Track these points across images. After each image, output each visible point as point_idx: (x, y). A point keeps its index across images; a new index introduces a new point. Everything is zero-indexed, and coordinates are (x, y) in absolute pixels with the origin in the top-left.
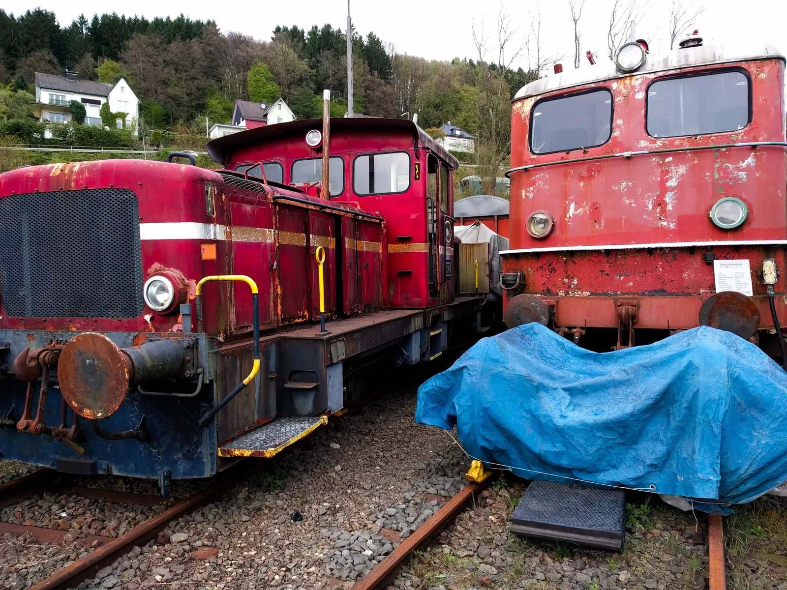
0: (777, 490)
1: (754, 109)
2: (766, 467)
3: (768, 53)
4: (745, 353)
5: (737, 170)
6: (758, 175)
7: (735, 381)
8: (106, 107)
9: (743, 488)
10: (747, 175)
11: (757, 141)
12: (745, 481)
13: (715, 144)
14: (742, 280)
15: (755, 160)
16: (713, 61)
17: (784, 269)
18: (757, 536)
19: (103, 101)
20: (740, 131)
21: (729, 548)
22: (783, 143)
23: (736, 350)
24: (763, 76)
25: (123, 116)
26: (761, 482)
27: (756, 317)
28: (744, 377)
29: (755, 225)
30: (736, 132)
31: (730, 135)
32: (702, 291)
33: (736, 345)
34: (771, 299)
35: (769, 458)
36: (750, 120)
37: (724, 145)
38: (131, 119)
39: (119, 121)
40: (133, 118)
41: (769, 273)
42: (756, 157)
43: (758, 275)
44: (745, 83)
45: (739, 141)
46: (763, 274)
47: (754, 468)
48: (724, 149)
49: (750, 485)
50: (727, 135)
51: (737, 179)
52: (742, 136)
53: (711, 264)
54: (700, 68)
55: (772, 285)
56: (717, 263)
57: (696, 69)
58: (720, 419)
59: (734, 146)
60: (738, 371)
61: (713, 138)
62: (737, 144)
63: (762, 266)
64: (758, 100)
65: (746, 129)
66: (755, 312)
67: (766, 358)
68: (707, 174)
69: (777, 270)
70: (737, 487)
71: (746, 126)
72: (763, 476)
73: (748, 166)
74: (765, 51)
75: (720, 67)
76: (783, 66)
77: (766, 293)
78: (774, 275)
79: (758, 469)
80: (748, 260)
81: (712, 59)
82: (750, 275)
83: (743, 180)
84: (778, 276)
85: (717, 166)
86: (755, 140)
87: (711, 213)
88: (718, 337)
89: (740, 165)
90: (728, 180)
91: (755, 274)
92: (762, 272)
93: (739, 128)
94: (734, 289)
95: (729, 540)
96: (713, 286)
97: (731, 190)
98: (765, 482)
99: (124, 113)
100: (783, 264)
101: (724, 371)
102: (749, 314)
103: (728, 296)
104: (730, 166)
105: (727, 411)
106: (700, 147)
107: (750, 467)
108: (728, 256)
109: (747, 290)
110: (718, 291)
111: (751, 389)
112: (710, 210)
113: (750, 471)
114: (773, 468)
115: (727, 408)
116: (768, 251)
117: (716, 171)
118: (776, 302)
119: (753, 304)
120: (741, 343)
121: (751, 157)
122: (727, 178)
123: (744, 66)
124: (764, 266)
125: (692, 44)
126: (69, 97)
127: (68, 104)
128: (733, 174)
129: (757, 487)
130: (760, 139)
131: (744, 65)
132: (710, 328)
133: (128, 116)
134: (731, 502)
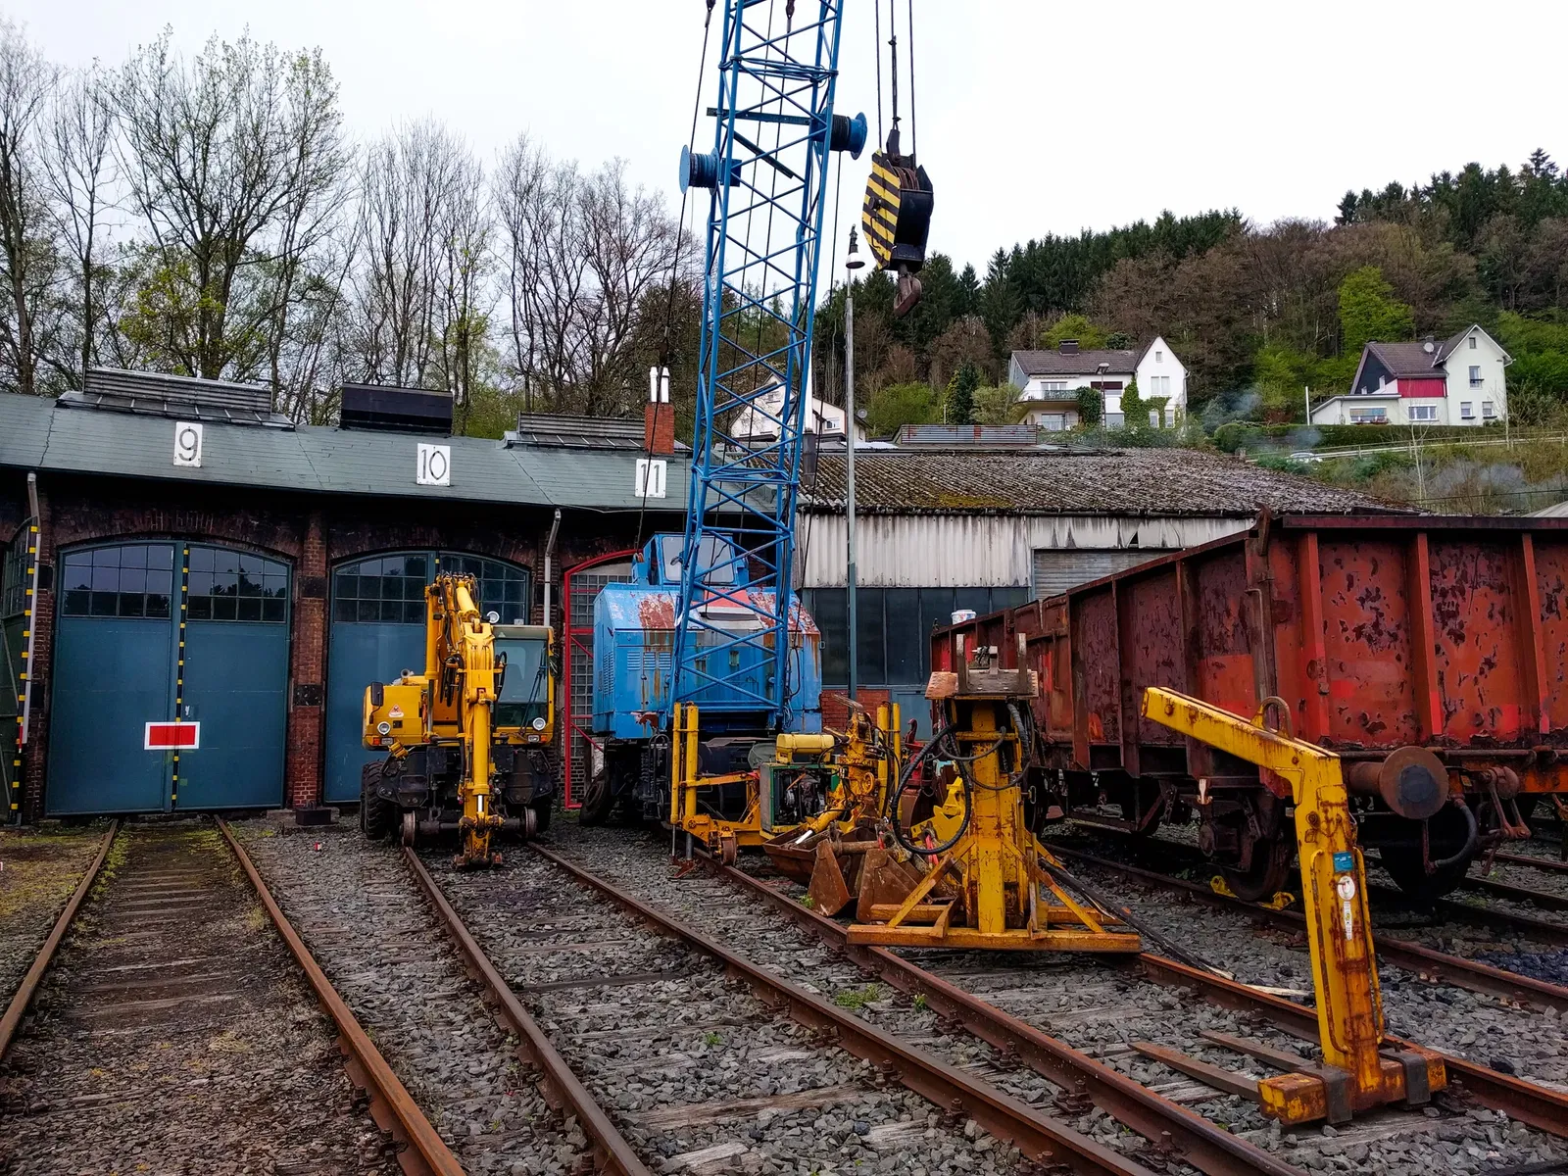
8: (1132, 390)
19: (1126, 381)
25: (1159, 403)
38: (1173, 408)
39: (1154, 414)
40: (1177, 406)
99: (1162, 399)
126: (1073, 384)
127: (1074, 395)
133: (1170, 402)
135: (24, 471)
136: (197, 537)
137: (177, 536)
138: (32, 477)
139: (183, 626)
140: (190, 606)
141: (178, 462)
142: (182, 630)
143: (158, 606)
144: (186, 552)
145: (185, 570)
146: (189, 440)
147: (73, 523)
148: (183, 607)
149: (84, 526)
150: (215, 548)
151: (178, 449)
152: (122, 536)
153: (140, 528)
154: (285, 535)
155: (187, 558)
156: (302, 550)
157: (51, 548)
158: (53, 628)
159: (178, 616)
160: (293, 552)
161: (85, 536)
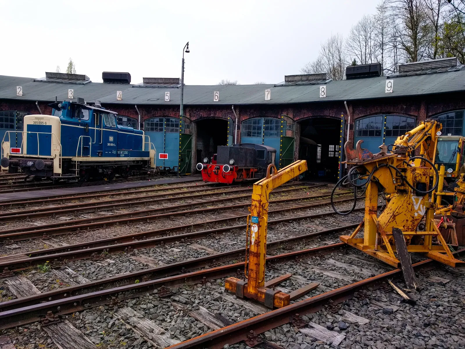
135: (343, 101)
136: (389, 113)
137: (383, 113)
138: (345, 102)
139: (384, 138)
140: (386, 133)
141: (387, 92)
142: (384, 140)
143: (378, 133)
144: (385, 118)
145: (385, 123)
146: (389, 85)
147: (358, 113)
148: (384, 133)
149: (360, 113)
150: (393, 116)
151: (387, 88)
152: (370, 115)
153: (374, 112)
154: (414, 109)
155: (386, 119)
156: (419, 114)
157: (353, 120)
158: (354, 140)
159: (383, 136)
160: (416, 115)
161: (360, 116)
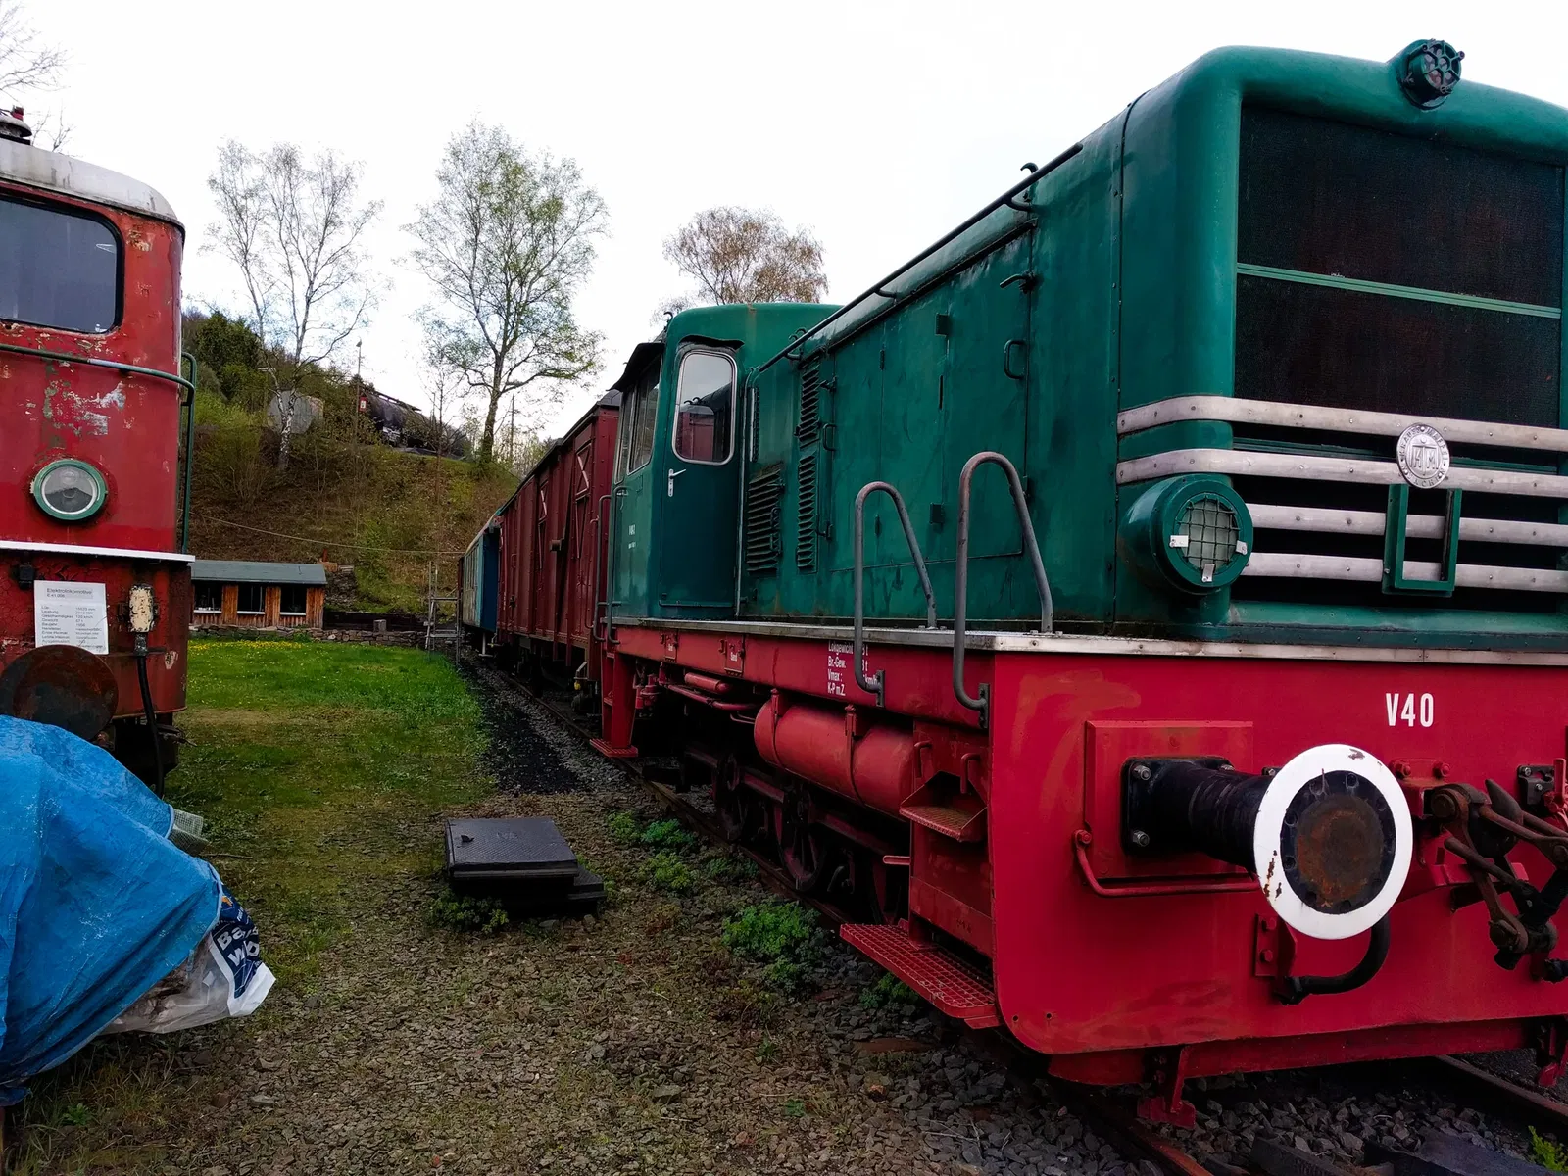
0: (120, 1022)
1: (127, 301)
2: (104, 982)
3: (154, 207)
4: (84, 766)
5: (89, 409)
6: (129, 426)
7: (54, 824)
9: (54, 1037)
10: (108, 421)
11: (131, 363)
12: (58, 1022)
13: (47, 349)
14: (90, 624)
15: (125, 397)
16: (51, 185)
17: (167, 605)
18: (74, 1124)
20: (99, 336)
21: (13, 1169)
22: (175, 377)
23: (66, 763)
24: (144, 246)
26: (90, 1015)
27: (109, 696)
28: (73, 815)
29: (119, 519)
30: (93, 336)
31: (80, 339)
32: (5, 643)
33: (68, 751)
34: (140, 661)
35: (110, 963)
36: (118, 321)
37: (67, 356)
41: (140, 612)
42: (124, 391)
43: (119, 614)
44: (109, 247)
45: (95, 354)
46: (129, 613)
47: (79, 990)
48: (66, 364)
49: (69, 1025)
50: (73, 337)
51: (88, 427)
52: (104, 347)
53: (30, 590)
54: (22, 189)
55: (144, 634)
56: (40, 586)
57: (14, 187)
58: (16, 907)
59: (86, 362)
60: (59, 804)
61: (45, 335)
62: (92, 360)
63: (128, 597)
64: (136, 287)
65: (110, 334)
66: (109, 685)
67: (123, 773)
68: (29, 405)
69: (155, 607)
70: (42, 1037)
71: (111, 330)
72: (95, 1001)
73: (112, 404)
74: (150, 202)
75: (66, 201)
76: (180, 240)
77: (132, 649)
78: (149, 615)
79: (86, 991)
80: (104, 585)
81: (50, 181)
82: (105, 614)
83: (101, 430)
84: (156, 618)
85: (50, 392)
86: (126, 359)
87: (33, 484)
88: (29, 738)
89: (97, 400)
90: (71, 425)
91: (114, 612)
92: (128, 609)
93: (97, 330)
94: (73, 641)
95: (16, 1152)
96: (30, 633)
97: (78, 445)
98: (96, 1015)
100: (165, 596)
101: (31, 808)
102: (97, 689)
103: (59, 654)
104: (77, 398)
105: (31, 888)
106: (16, 347)
107: (70, 990)
108: (64, 575)
109: (98, 643)
110: (39, 643)
111: (83, 839)
112: (33, 479)
113: (71, 999)
114: (116, 982)
115: (31, 882)
116: (142, 571)
117: (48, 402)
118: (150, 665)
119: (105, 670)
120: (78, 746)
121: (117, 390)
122: (71, 421)
123: (110, 216)
124: (133, 599)
125: (8, 133)
128: (82, 415)
129: (82, 1027)
130: (136, 360)
131: (111, 214)
132: (15, 720)
134: (27, 1073)
